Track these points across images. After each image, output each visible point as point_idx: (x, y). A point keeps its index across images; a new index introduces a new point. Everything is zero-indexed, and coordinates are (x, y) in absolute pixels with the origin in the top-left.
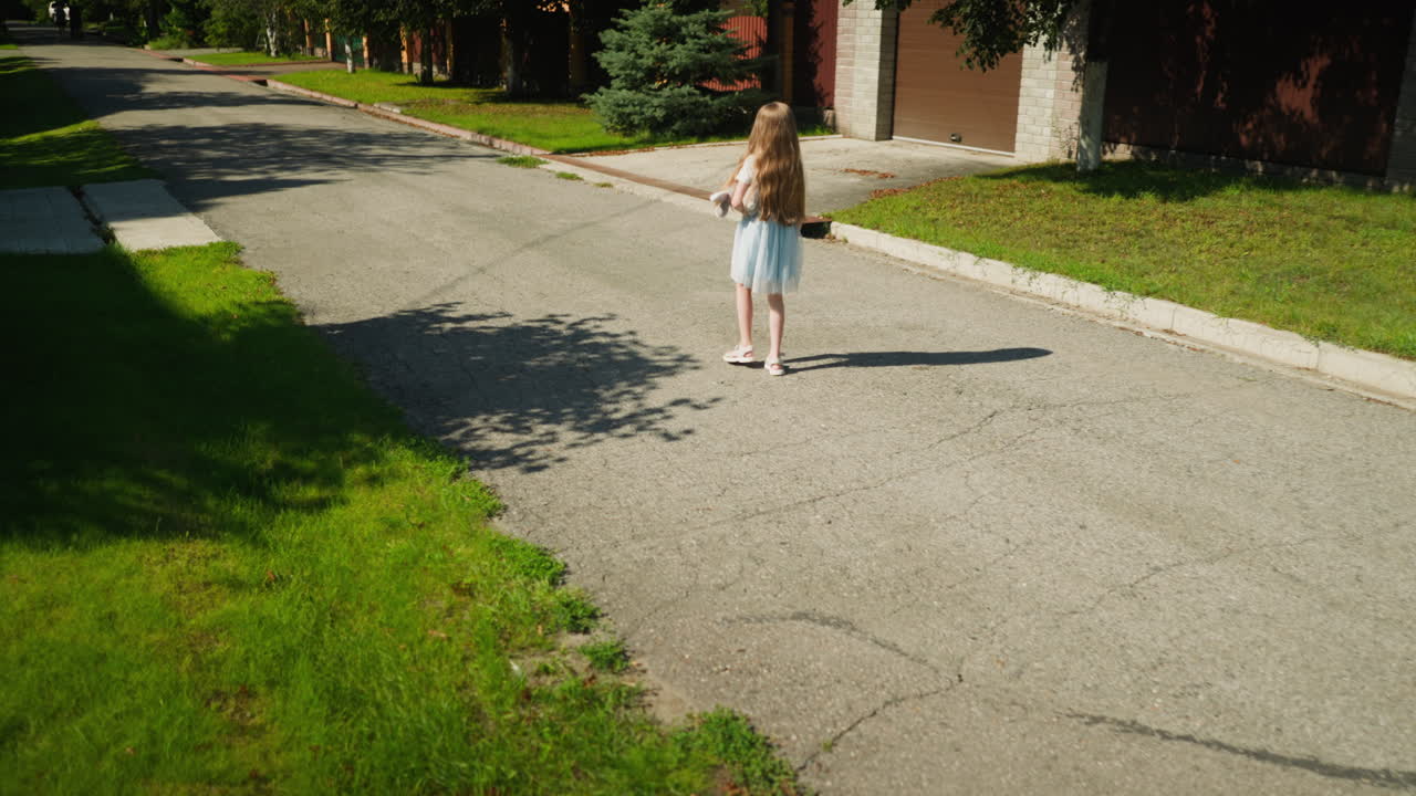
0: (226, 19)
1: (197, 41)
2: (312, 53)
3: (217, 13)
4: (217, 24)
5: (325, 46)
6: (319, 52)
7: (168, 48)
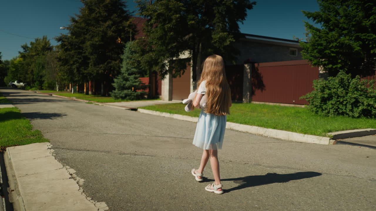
0: (48, 83)
1: (41, 89)
2: (67, 90)
3: (46, 82)
4: (45, 84)
5: (69, 89)
6: (68, 90)
7: (34, 90)
